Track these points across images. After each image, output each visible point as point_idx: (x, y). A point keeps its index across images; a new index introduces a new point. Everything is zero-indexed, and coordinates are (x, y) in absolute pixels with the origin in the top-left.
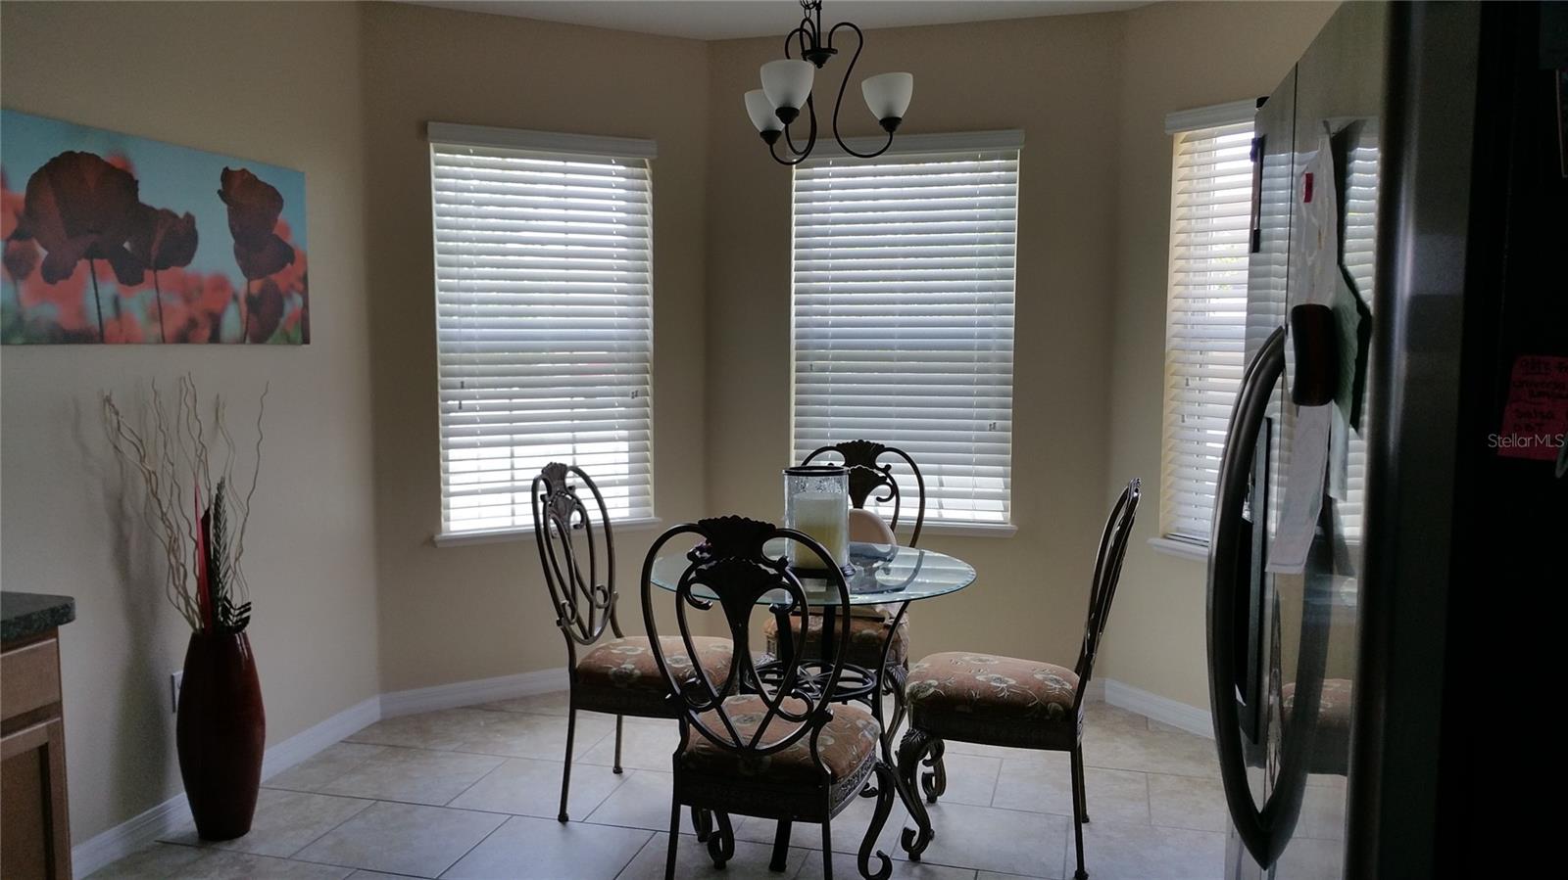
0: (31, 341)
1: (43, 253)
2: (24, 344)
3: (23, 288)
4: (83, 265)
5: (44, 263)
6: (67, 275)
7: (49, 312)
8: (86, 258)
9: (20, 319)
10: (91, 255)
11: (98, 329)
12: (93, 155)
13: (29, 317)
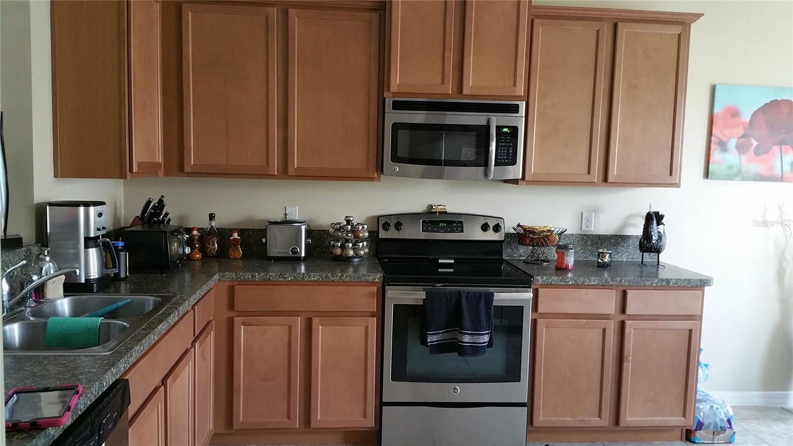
0: (744, 179)
1: (755, 143)
2: (742, 180)
3: (744, 158)
4: (776, 148)
5: (755, 147)
6: (766, 152)
7: (756, 167)
8: (778, 145)
9: (740, 170)
10: (780, 144)
11: (780, 175)
12: (788, 100)
13: (744, 170)
